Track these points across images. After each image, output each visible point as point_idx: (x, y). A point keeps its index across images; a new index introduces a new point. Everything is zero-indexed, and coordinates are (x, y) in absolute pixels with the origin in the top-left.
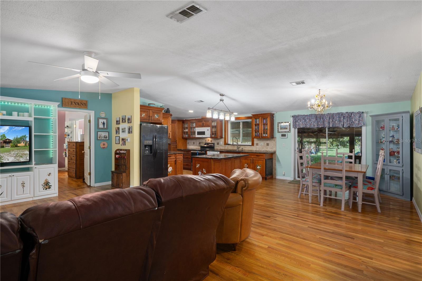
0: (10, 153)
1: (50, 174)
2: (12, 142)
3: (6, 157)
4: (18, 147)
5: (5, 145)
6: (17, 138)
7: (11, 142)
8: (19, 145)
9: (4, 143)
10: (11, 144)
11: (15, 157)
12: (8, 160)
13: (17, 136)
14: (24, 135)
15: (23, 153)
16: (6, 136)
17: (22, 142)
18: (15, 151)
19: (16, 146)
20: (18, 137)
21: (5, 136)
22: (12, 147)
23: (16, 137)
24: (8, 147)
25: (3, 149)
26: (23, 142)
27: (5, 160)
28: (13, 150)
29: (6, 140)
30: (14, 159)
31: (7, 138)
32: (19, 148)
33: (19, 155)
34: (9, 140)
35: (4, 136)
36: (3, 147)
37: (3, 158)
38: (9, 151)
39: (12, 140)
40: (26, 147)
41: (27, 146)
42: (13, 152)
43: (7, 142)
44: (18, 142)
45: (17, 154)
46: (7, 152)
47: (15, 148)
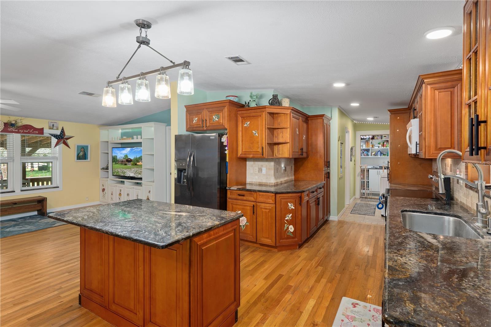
0: (131, 170)
1: (150, 191)
3: (128, 173)
4: (137, 165)
5: (127, 163)
6: (136, 158)
7: (132, 161)
8: (138, 164)
9: (127, 161)
10: (132, 163)
11: (135, 173)
12: (129, 175)
16: (128, 156)
17: (139, 161)
18: (135, 169)
19: (136, 165)
20: (137, 157)
22: (132, 165)
23: (135, 157)
24: (129, 165)
25: (126, 166)
27: (127, 175)
28: (133, 168)
29: (128, 159)
33: (138, 172)
34: (130, 159)
36: (126, 164)
37: (126, 173)
39: (133, 159)
42: (133, 169)
43: (129, 161)
44: (137, 161)
46: (129, 169)
47: (135, 166)
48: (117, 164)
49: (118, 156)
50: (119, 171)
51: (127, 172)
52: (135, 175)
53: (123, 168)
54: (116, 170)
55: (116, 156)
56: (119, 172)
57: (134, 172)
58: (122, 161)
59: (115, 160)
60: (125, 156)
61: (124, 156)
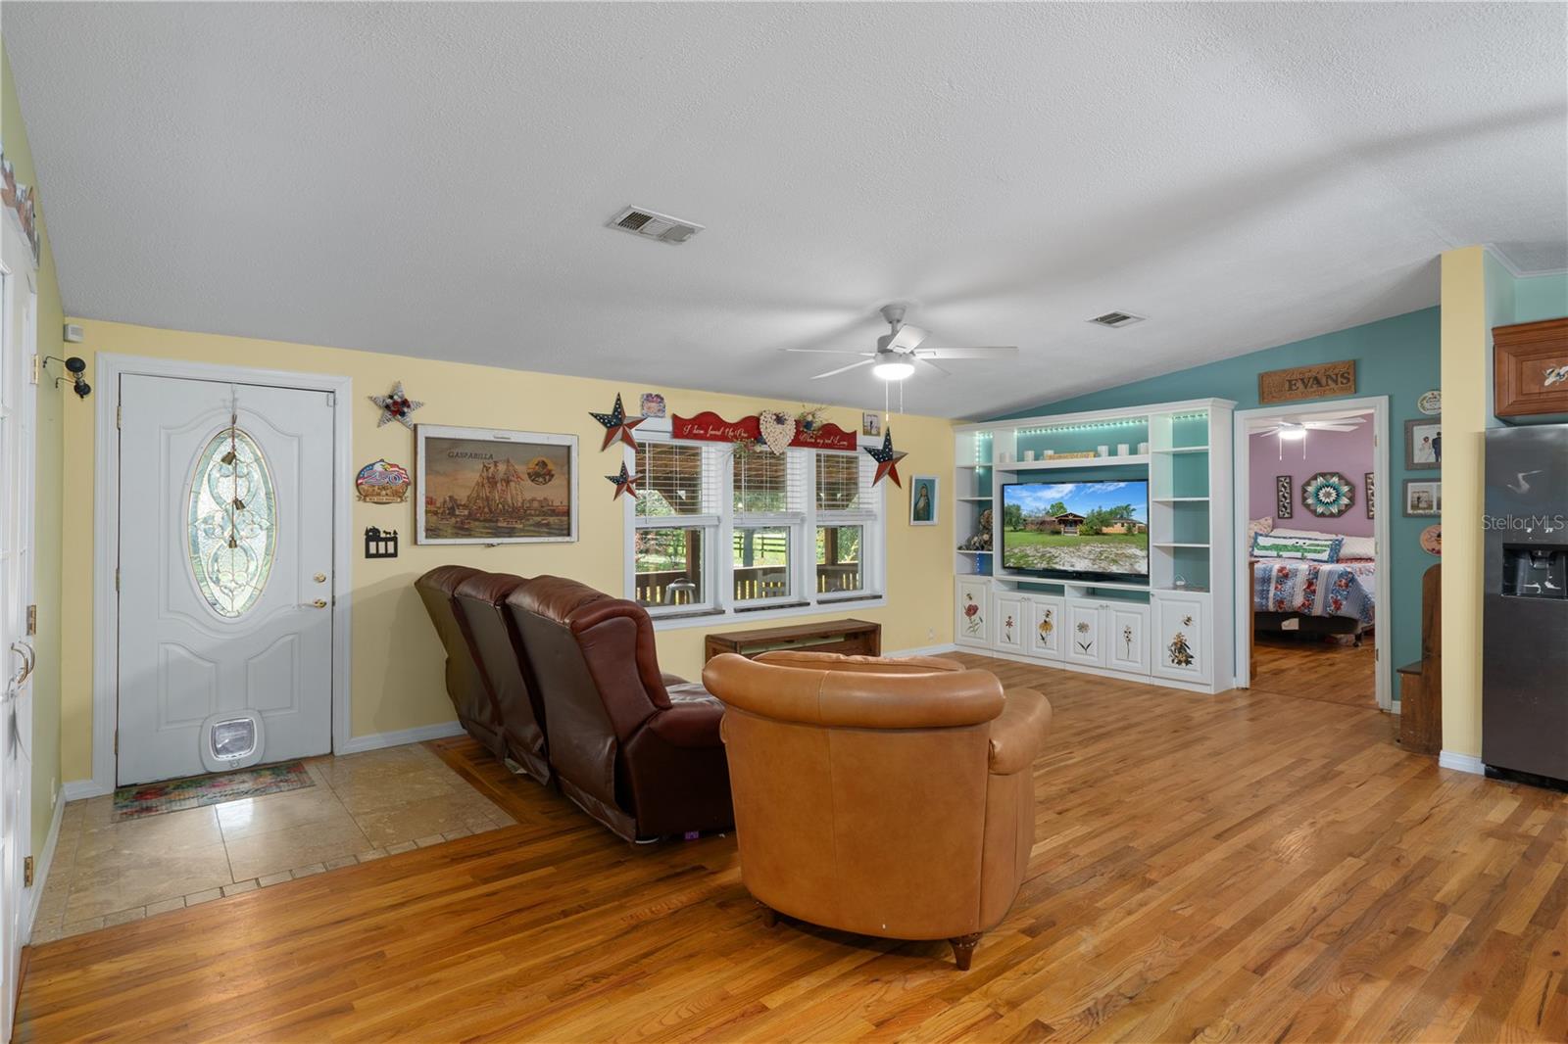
0: (1078, 550)
1: (1189, 619)
2: (1085, 522)
3: (1067, 558)
4: (1104, 534)
5: (1062, 528)
6: (1099, 513)
7: (1081, 522)
8: (1105, 530)
9: (1060, 523)
10: (1080, 528)
11: (1094, 560)
12: (1072, 566)
13: (1100, 507)
14: (1124, 505)
15: (1119, 552)
16: (1065, 506)
17: (1116, 523)
18: (1095, 546)
19: (1098, 533)
20: (1104, 510)
21: (1062, 507)
22: (1084, 534)
23: (1096, 509)
24: (1072, 534)
25: (1056, 537)
26: (1119, 525)
27: (1064, 565)
28: (1087, 544)
29: (1066, 516)
30: (1090, 565)
31: (1069, 512)
32: (1106, 537)
34: (1075, 516)
35: (1060, 506)
36: (1058, 533)
37: (1057, 560)
38: (1076, 545)
39: (1085, 516)
40: (1132, 538)
41: (1133, 535)
42: (1088, 548)
43: (1070, 521)
44: (1102, 522)
45: (1102, 555)
46: (1068, 546)
47: (1095, 537)
48: (1020, 530)
49: (1022, 508)
50: (1030, 551)
51: (1063, 555)
52: (1096, 566)
53: (1045, 545)
54: (1016, 551)
55: (1018, 508)
56: (1027, 556)
57: (1092, 557)
58: (1043, 523)
59: (1014, 520)
60: (1053, 506)
61: (1049, 507)
